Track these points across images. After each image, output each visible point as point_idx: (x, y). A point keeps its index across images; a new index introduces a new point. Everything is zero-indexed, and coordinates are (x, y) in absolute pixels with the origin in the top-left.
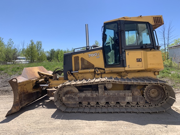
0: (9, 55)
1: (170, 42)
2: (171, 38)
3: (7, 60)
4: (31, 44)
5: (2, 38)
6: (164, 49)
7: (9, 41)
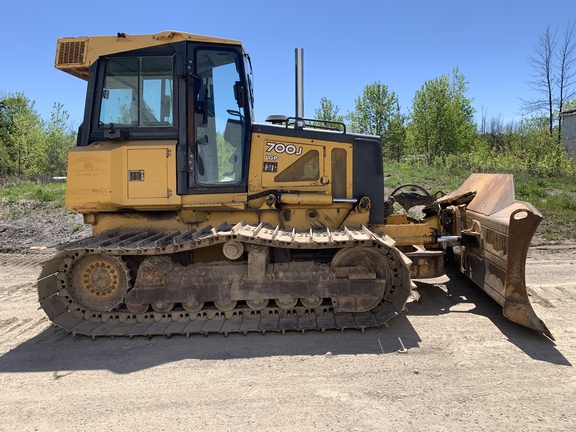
0: (58, 154)
1: (569, 92)
2: (570, 81)
3: (53, 170)
4: (121, 116)
5: (31, 102)
6: (548, 116)
7: (55, 111)
